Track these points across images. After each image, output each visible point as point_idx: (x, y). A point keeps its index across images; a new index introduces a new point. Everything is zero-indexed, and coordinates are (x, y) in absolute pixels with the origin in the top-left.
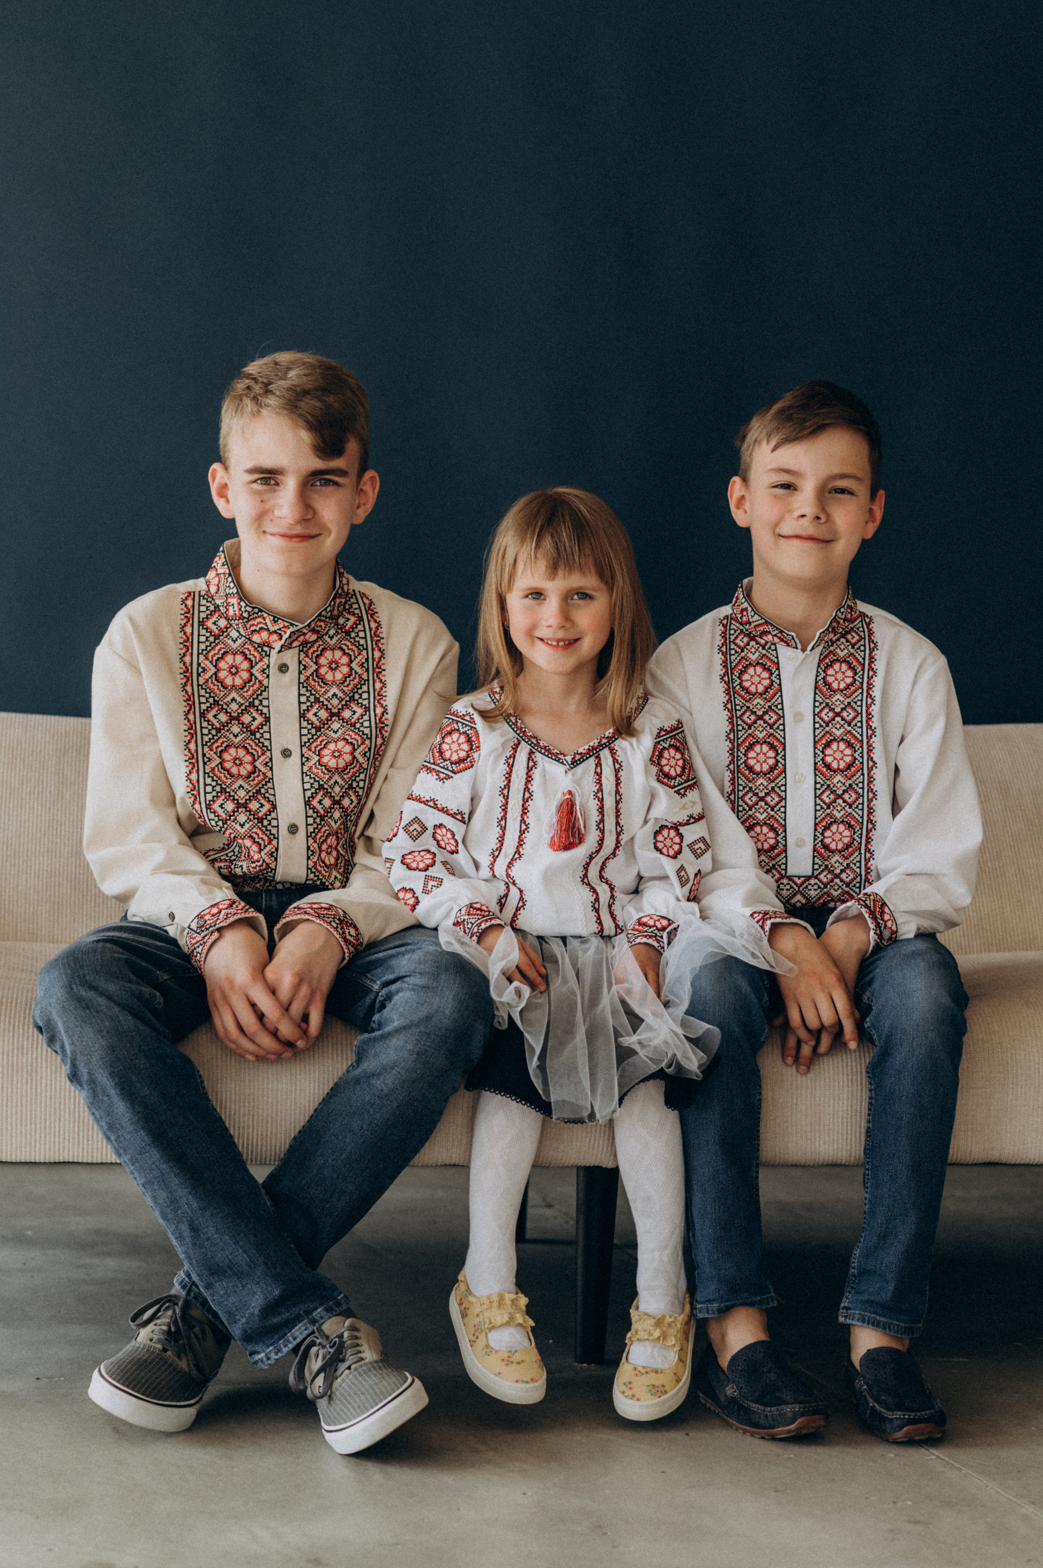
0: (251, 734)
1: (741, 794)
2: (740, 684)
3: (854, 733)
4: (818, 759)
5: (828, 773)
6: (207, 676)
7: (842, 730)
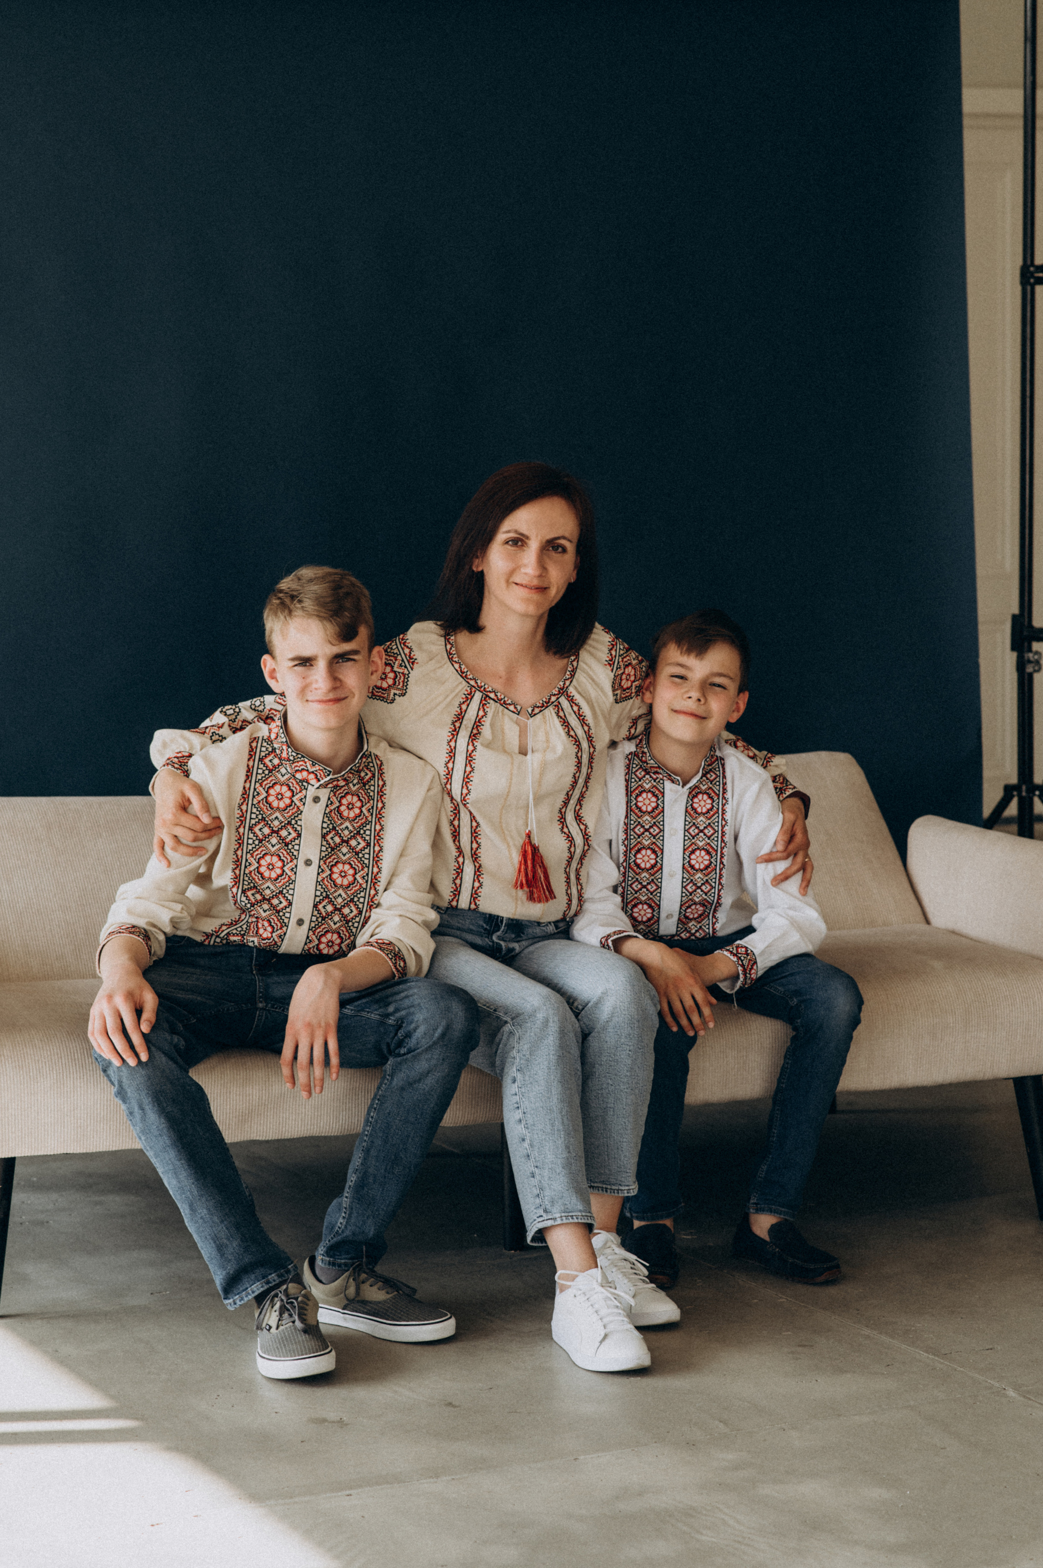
0: (285, 845)
1: (630, 883)
2: (636, 804)
3: (712, 844)
4: (686, 862)
5: (692, 871)
6: (260, 798)
7: (704, 842)
